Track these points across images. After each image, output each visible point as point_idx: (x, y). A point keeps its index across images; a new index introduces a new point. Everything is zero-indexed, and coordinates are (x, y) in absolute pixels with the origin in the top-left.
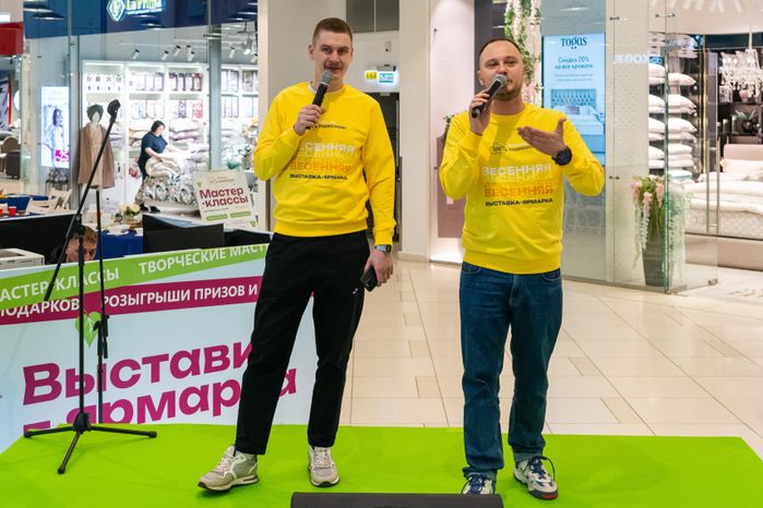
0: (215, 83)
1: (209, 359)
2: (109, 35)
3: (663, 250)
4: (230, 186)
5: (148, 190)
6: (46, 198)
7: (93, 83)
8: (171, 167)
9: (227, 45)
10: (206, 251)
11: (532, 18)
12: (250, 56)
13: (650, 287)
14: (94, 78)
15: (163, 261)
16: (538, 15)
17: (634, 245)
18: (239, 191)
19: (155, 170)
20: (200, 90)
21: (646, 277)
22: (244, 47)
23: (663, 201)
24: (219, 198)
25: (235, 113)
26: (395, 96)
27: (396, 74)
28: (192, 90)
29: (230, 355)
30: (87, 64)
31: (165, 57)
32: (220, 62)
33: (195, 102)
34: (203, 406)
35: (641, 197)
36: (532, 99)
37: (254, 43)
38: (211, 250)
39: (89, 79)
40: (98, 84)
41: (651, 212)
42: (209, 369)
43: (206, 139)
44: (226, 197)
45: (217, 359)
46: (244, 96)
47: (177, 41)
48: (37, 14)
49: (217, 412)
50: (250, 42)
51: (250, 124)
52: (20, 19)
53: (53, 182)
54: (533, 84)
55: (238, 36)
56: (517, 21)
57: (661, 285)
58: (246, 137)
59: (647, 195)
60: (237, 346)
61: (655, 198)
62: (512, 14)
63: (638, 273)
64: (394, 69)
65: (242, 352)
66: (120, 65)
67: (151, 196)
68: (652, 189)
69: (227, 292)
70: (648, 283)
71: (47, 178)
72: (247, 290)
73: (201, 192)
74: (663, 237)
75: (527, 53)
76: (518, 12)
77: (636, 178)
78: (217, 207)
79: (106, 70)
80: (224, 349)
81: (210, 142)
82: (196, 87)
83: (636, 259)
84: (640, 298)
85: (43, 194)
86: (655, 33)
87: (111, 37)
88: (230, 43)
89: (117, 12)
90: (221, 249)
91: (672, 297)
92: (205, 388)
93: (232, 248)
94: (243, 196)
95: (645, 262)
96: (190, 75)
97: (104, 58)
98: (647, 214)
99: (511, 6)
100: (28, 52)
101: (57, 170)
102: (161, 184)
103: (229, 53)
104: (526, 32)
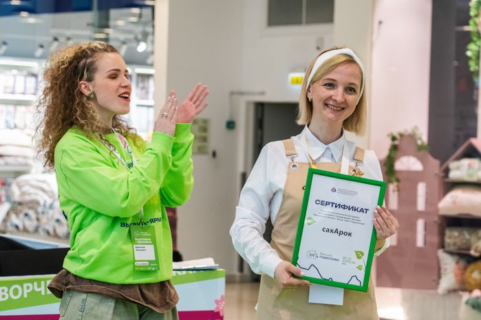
5: (15, 219)
8: (43, 190)
9: (117, 39)
15: (17, 286)
19: (23, 194)
22: (138, 42)
31: (39, 52)
37: (150, 37)
46: (138, 105)
47: (54, 32)
50: (145, 34)
55: (131, 27)
67: (17, 227)
88: (121, 36)
102: (31, 213)
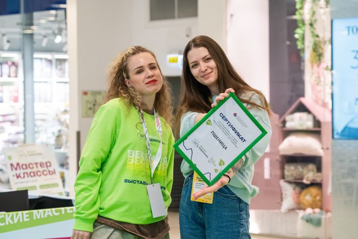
0: (29, 69)
4: (39, 160)
9: (39, 34)
10: (11, 213)
11: (321, 3)
12: (61, 44)
18: (48, 164)
20: (16, 77)
22: (55, 35)
24: (28, 171)
25: (49, 98)
28: (9, 76)
32: (33, 50)
33: (12, 88)
36: (322, 79)
37: (64, 31)
38: (15, 213)
43: (21, 122)
44: (35, 170)
46: (57, 82)
50: (60, 30)
51: (63, 109)
54: (324, 65)
55: (50, 25)
56: (307, 6)
58: (59, 121)
73: (12, 165)
75: (317, 36)
78: (26, 179)
81: (25, 126)
82: (13, 74)
88: (42, 32)
90: (25, 212)
93: (35, 211)
94: (51, 169)
96: (7, 63)
103: (42, 41)
104: (317, 16)
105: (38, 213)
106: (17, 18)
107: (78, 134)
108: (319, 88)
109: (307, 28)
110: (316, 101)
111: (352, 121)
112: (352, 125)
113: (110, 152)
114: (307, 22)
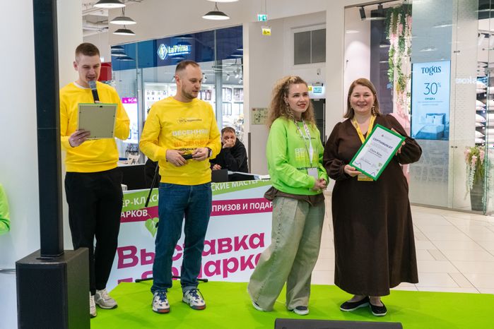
0: (218, 95)
1: (221, 246)
2: (158, 68)
3: (483, 190)
6: (126, 159)
7: (151, 96)
9: (225, 73)
10: (219, 183)
11: (406, 53)
12: (238, 79)
13: (475, 212)
14: (151, 93)
16: (409, 52)
17: (465, 186)
20: (210, 99)
21: (472, 205)
22: (235, 74)
23: (484, 161)
25: (229, 113)
26: (323, 101)
27: (323, 88)
28: (206, 99)
29: (233, 244)
30: (146, 85)
32: (222, 83)
34: (218, 272)
35: (470, 159)
36: (404, 101)
37: (241, 72)
38: (221, 183)
39: (148, 93)
40: (153, 96)
41: (476, 167)
42: (221, 251)
45: (225, 245)
46: (235, 103)
48: (118, 58)
49: (225, 276)
50: (238, 71)
51: (238, 119)
52: (109, 60)
53: (130, 152)
54: (405, 93)
55: (232, 67)
56: (396, 55)
57: (482, 210)
59: (474, 157)
60: (236, 239)
61: (479, 159)
62: (393, 50)
63: (467, 203)
64: (322, 85)
65: (239, 242)
66: (165, 85)
68: (477, 154)
69: (231, 207)
70: (473, 209)
71: (126, 149)
72: (242, 207)
74: (483, 182)
75: (402, 74)
76: (397, 50)
77: (467, 148)
79: (158, 88)
80: (229, 240)
82: (208, 98)
83: (466, 195)
84: (468, 217)
85: (124, 157)
86: (479, 62)
87: (160, 69)
88: (227, 72)
89: (163, 54)
91: (488, 217)
92: (218, 262)
93: (233, 183)
95: (471, 196)
96: (204, 91)
97: (156, 81)
98: (473, 169)
99: (393, 46)
100: (114, 79)
101: (131, 144)
103: (227, 78)
104: (402, 61)
105: (235, 184)
106: (212, 63)
107: (249, 134)
108: (402, 107)
109: (395, 69)
110: (400, 115)
111: (423, 128)
112: (423, 131)
113: (287, 148)
114: (395, 65)
